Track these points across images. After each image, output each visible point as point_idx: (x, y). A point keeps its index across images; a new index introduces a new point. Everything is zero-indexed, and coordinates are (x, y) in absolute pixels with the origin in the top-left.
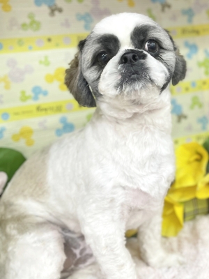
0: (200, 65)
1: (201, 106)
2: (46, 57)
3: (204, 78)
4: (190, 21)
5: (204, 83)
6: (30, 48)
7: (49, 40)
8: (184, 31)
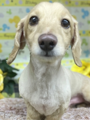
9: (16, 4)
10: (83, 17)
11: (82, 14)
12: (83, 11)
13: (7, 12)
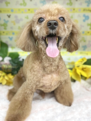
0: (88, 25)
1: (85, 41)
2: (27, 16)
3: (89, 30)
4: (88, 6)
5: (88, 33)
6: (22, 12)
7: (29, 10)
8: (84, 10)
9: (32, 12)
10: (84, 21)
11: (84, 18)
12: (84, 16)
13: (25, 18)
